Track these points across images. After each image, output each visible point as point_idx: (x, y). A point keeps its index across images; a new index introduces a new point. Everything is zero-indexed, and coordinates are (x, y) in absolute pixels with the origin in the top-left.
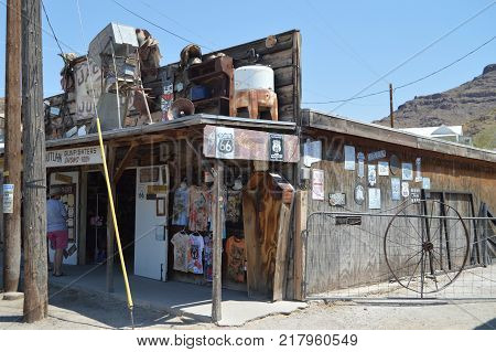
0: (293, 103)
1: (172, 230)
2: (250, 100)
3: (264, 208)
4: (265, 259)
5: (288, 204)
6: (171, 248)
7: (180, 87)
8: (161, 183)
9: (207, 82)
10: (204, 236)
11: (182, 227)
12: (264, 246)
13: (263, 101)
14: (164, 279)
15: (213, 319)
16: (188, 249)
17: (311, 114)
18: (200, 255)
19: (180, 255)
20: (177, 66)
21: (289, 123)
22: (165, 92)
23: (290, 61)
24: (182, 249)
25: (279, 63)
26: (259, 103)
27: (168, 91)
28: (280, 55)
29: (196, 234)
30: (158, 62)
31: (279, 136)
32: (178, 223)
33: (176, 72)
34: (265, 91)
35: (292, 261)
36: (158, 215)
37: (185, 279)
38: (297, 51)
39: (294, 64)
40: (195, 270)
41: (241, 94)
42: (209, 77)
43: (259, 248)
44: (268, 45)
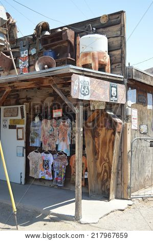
0: (121, 62)
1: (28, 149)
2: (94, 59)
3: (98, 135)
4: (100, 170)
5: (119, 132)
6: (27, 161)
7: (33, 52)
8: (19, 117)
9: (54, 48)
10: (53, 154)
11: (36, 148)
12: (99, 161)
13: (102, 60)
14: (23, 183)
15: (76, 218)
16: (41, 163)
17: (134, 70)
18: (50, 167)
19: (34, 166)
20: (32, 37)
21: (120, 76)
22: (22, 56)
23: (119, 33)
24: (36, 163)
25: (110, 34)
26: (99, 61)
27: (24, 54)
28: (111, 28)
29: (46, 153)
30: (16, 35)
31: (115, 84)
32: (34, 145)
33: (31, 41)
34: (103, 53)
35: (120, 172)
36: (18, 139)
37: (38, 183)
38: (124, 26)
39: (122, 36)
40: (47, 177)
41: (86, 54)
42: (56, 45)
43: (95, 162)
44: (103, 21)
